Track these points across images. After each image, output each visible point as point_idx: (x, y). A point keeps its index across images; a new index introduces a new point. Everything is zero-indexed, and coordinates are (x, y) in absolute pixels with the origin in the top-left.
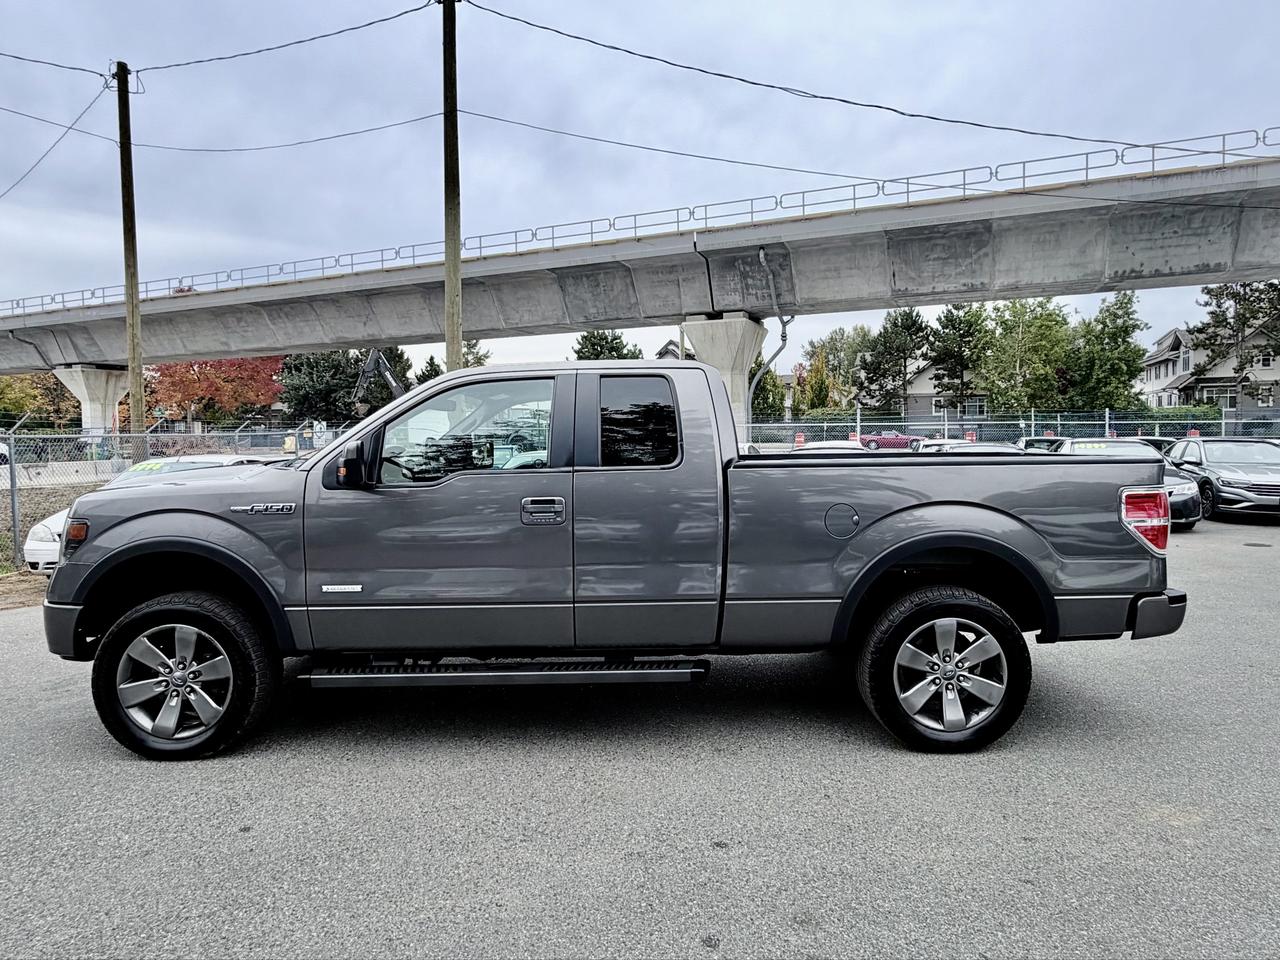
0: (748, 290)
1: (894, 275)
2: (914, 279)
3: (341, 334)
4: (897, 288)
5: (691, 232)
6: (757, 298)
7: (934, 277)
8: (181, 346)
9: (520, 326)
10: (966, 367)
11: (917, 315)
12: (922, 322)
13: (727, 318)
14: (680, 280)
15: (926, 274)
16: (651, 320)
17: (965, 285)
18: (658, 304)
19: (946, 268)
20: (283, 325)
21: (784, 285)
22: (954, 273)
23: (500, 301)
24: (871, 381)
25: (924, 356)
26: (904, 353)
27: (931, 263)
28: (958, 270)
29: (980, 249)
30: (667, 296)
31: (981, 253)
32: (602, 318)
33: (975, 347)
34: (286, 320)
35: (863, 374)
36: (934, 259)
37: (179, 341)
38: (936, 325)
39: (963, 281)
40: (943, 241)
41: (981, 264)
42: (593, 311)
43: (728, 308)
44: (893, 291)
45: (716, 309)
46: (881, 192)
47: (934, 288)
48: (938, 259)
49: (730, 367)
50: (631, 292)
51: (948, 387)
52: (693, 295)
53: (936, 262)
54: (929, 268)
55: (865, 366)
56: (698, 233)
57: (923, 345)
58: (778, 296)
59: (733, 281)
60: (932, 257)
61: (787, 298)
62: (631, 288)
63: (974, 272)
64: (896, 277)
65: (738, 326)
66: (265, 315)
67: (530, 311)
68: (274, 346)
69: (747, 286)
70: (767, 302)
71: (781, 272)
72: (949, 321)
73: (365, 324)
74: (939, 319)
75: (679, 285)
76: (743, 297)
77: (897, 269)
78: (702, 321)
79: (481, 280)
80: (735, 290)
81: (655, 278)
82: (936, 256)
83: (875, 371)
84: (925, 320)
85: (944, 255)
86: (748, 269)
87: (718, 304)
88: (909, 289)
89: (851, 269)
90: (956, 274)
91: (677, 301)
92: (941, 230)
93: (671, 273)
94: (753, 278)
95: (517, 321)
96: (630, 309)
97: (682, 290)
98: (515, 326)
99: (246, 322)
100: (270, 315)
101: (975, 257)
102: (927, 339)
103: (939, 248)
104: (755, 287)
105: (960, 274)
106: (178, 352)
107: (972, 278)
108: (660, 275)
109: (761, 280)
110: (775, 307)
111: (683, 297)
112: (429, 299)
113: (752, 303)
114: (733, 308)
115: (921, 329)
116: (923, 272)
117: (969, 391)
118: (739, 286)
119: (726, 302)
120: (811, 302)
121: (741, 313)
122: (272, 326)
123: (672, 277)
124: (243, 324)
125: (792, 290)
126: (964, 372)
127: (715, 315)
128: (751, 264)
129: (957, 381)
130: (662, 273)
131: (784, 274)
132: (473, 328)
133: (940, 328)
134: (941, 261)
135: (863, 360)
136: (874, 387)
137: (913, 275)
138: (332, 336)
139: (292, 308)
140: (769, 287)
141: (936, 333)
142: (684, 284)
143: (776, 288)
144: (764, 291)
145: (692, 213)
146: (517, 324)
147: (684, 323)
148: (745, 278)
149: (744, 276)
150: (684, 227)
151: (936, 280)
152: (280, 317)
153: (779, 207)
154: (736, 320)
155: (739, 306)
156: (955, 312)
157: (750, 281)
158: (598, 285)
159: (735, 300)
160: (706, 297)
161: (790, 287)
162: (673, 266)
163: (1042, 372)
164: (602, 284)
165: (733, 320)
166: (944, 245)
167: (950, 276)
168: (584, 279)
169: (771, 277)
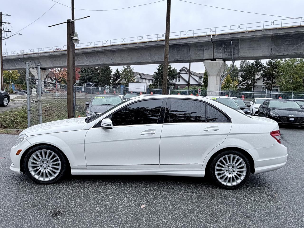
0: (224, 53)
1: (272, 49)
2: (278, 51)
3: (105, 62)
4: (272, 53)
5: (210, 36)
6: (227, 55)
7: (284, 50)
8: (62, 64)
9: (155, 61)
10: (274, 78)
11: (260, 61)
12: (261, 64)
13: (217, 61)
14: (204, 49)
15: (282, 49)
16: (193, 61)
17: (294, 53)
18: (196, 56)
19: (289, 48)
20: (89, 59)
21: (236, 52)
22: (291, 49)
23: (150, 54)
24: (244, 81)
25: (261, 74)
26: (255, 72)
27: (284, 46)
28: (293, 48)
29: (301, 42)
30: (200, 54)
31: (301, 43)
32: (179, 60)
33: (278, 72)
34: (90, 58)
35: (241, 79)
36: (286, 45)
37: (61, 63)
38: (265, 65)
39: (294, 52)
40: (290, 39)
41: (301, 47)
42: (177, 57)
43: (218, 58)
44: (270, 54)
45: (214, 58)
46: (273, 24)
47: (284, 53)
48: (287, 45)
49: (216, 75)
50: (189, 52)
51: (268, 84)
52: (207, 54)
53: (286, 46)
54: (283, 48)
55: (242, 76)
56: (212, 36)
57: (261, 71)
58: (234, 55)
59: (220, 50)
60: (285, 44)
61: (236, 55)
62: (189, 51)
63: (298, 49)
64: (272, 50)
65: (221, 63)
66: (85, 56)
67: (158, 57)
68: (86, 65)
69: (225, 52)
70: (230, 57)
71: (236, 47)
72: (270, 64)
73: (111, 60)
74: (267, 63)
75: (203, 51)
76: (223, 55)
77: (273, 48)
78: (210, 61)
79: (146, 48)
80: (221, 53)
81: (197, 49)
82: (286, 44)
83: (245, 78)
84: (263, 63)
85: (289, 44)
86: (225, 46)
87: (215, 56)
88: (276, 53)
89: (258, 47)
90: (292, 50)
91: (202, 55)
92: (290, 36)
93: (201, 47)
94: (227, 49)
95: (154, 60)
96: (188, 57)
97: (204, 52)
98: (153, 61)
99: (80, 58)
100: (86, 56)
101: (299, 44)
102: (262, 69)
103: (288, 42)
104: (227, 52)
105: (293, 49)
106: (61, 66)
107: (297, 51)
108: (198, 48)
109: (229, 50)
110: (233, 58)
111: (204, 54)
112: (130, 53)
113: (225, 56)
114: (219, 58)
115: (261, 65)
116: (281, 49)
117: (274, 85)
118: (222, 51)
119: (218, 56)
120: (244, 57)
121: (222, 59)
122: (86, 59)
123: (202, 48)
124: (79, 58)
125: (238, 53)
126: (273, 79)
127: (214, 60)
128: (226, 45)
129: (271, 82)
130: (199, 47)
131: (236, 48)
132: (141, 61)
133: (267, 66)
134: (288, 46)
135: (242, 75)
136: (244, 83)
137: (278, 49)
138: (102, 62)
139: (92, 55)
140: (231, 52)
141: (265, 67)
142: (205, 50)
143: (233, 52)
144: (229, 53)
145: (211, 30)
146: (154, 61)
147: (204, 62)
148: (224, 49)
149: (224, 48)
150: (208, 34)
151: (285, 51)
152: (89, 57)
153: (239, 28)
154: (220, 61)
155: (222, 57)
156: (272, 61)
157: (226, 50)
158: (179, 50)
159: (220, 55)
160: (211, 54)
161: (238, 52)
162: (202, 45)
163: (299, 80)
164: (180, 50)
165: (219, 61)
166: (290, 40)
167: (290, 50)
168: (175, 49)
169: (232, 49)
